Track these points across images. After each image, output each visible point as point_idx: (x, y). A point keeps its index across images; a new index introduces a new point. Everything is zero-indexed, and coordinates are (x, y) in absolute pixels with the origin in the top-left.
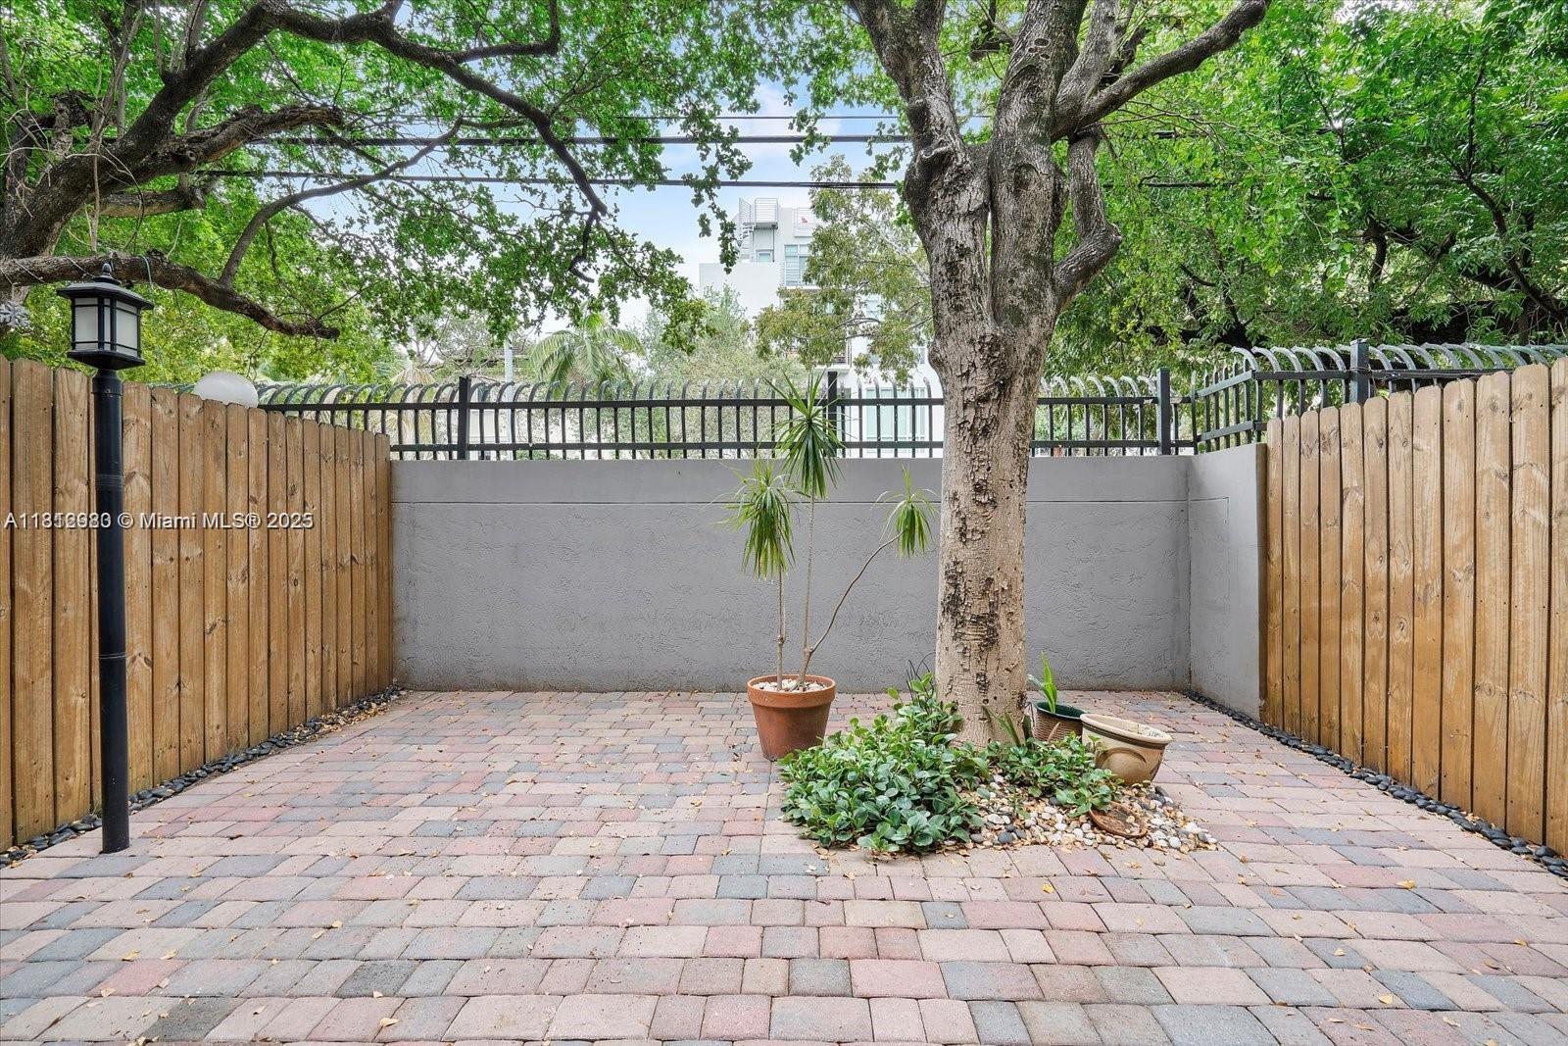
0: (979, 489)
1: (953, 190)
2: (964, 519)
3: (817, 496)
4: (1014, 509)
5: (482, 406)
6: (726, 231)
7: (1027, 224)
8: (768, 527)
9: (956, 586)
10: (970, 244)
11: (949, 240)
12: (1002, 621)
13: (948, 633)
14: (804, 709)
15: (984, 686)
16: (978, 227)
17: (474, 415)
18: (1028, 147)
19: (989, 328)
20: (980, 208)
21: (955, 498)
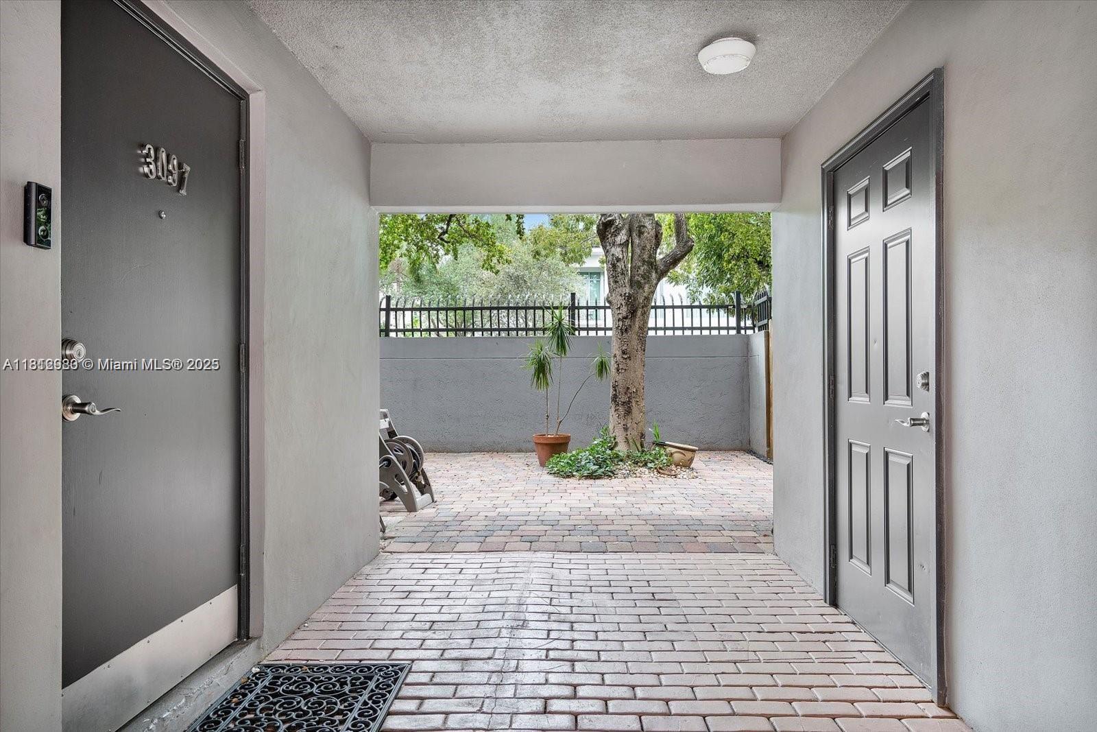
0: (624, 353)
1: (615, 234)
2: (618, 365)
3: (563, 355)
4: (638, 361)
5: (396, 310)
6: (519, 218)
7: (643, 249)
8: (541, 368)
9: (615, 390)
10: (621, 257)
11: (613, 255)
12: (634, 404)
13: (613, 409)
14: (557, 444)
15: (626, 429)
16: (624, 250)
17: (392, 314)
18: (644, 218)
19: (627, 290)
20: (625, 242)
21: (615, 356)
